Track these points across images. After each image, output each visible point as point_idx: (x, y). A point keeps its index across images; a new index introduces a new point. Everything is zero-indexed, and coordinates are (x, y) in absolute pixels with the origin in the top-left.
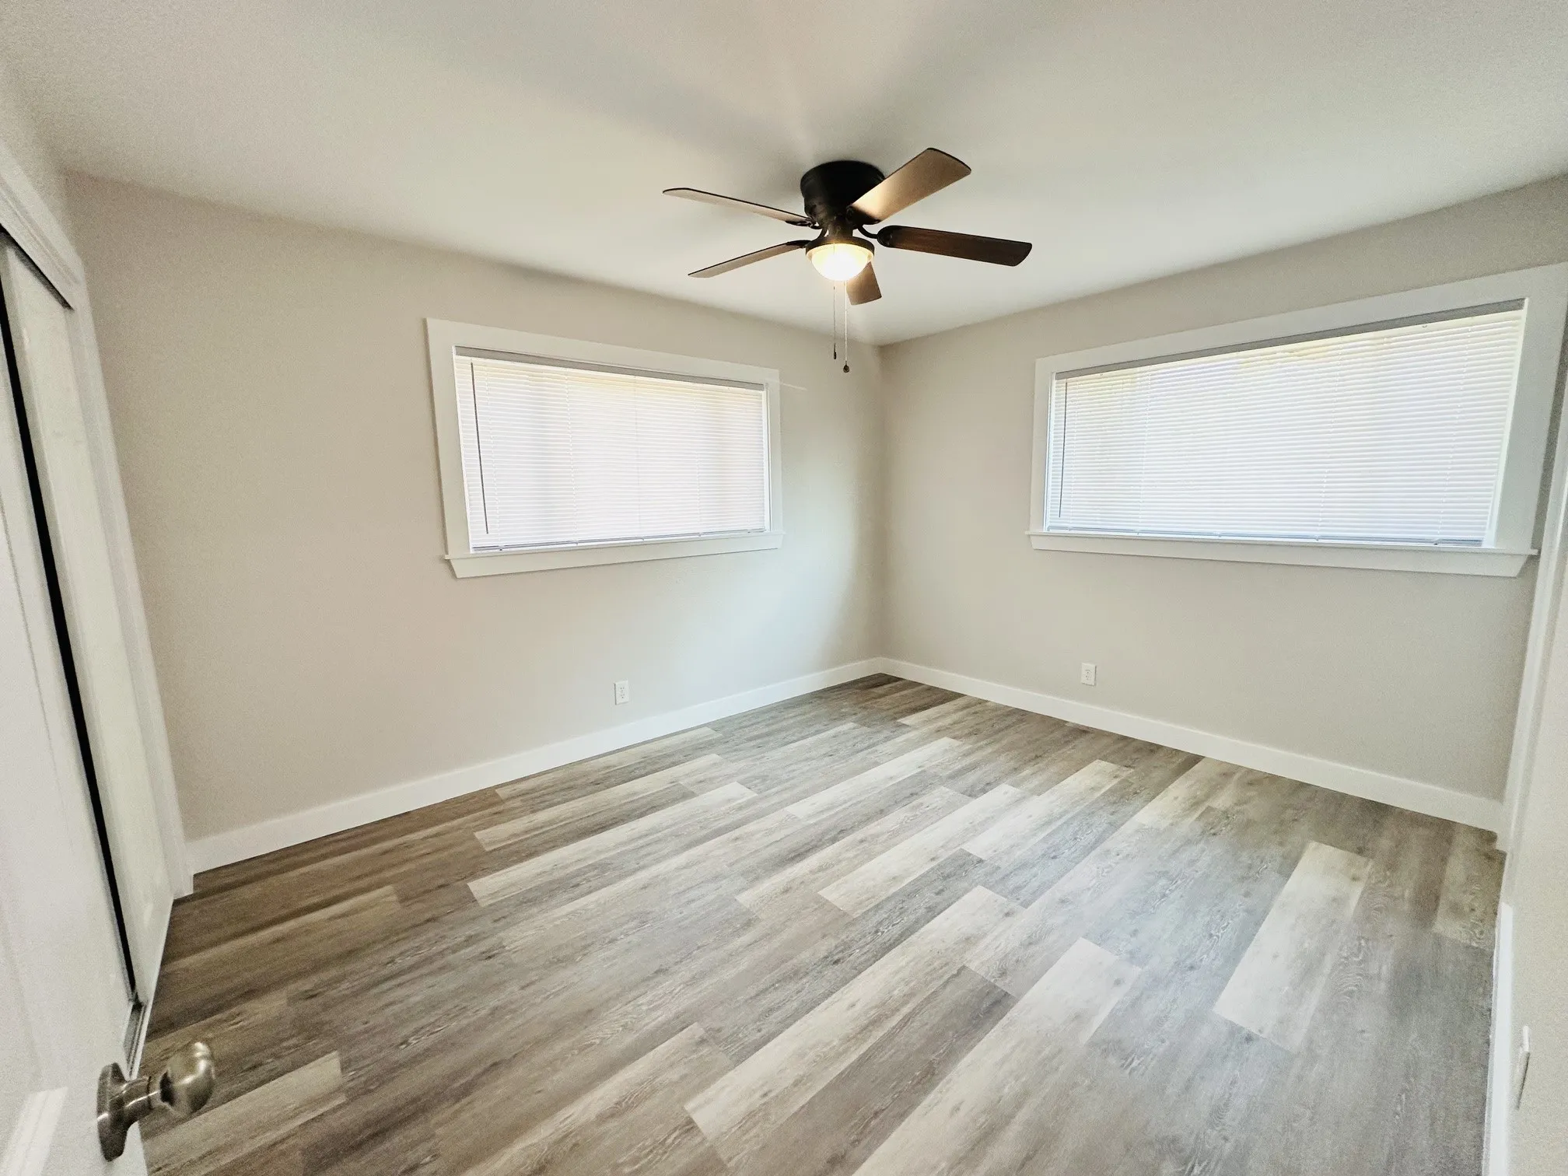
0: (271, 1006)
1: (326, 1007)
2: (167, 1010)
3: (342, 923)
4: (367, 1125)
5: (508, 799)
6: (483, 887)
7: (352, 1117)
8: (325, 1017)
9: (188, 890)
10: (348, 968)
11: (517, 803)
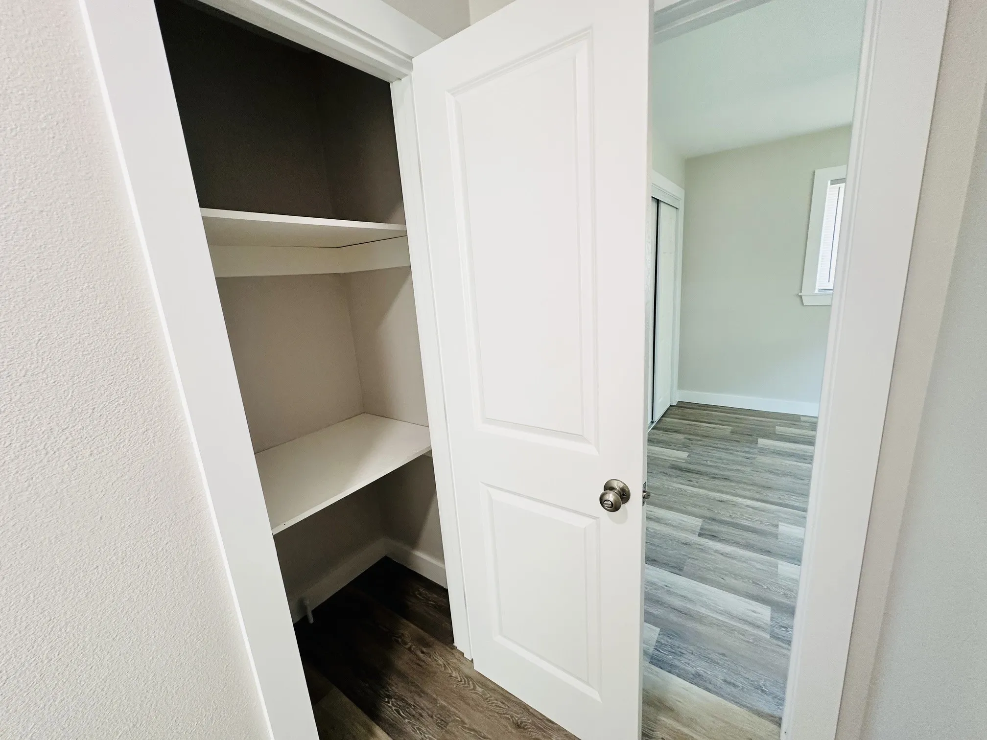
0: (680, 437)
1: (692, 444)
2: (659, 426)
3: (708, 429)
4: (686, 469)
5: (804, 422)
6: (762, 442)
7: (684, 465)
8: (690, 445)
9: (675, 404)
10: (703, 439)
11: (808, 425)
